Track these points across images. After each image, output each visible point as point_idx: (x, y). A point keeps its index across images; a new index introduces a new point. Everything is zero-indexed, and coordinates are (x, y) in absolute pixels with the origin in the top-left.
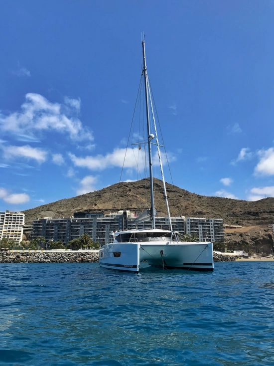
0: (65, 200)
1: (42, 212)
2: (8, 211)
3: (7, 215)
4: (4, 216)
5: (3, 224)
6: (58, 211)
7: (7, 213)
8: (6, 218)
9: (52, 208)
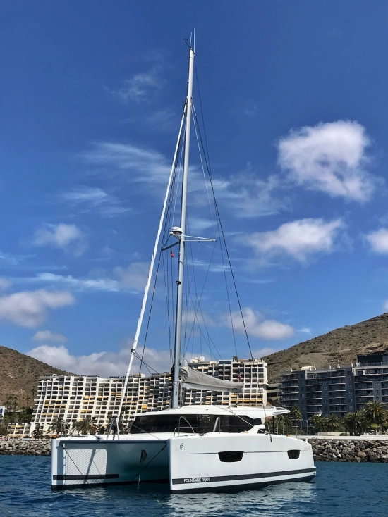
0: (346, 328)
1: (302, 356)
2: (236, 358)
3: (234, 365)
4: (229, 368)
6: (332, 352)
7: (235, 362)
8: (234, 371)
9: (321, 347)
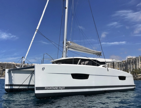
2: (140, 56)
3: (140, 58)
4: (138, 58)
5: (139, 62)
7: (140, 57)
8: (140, 59)
